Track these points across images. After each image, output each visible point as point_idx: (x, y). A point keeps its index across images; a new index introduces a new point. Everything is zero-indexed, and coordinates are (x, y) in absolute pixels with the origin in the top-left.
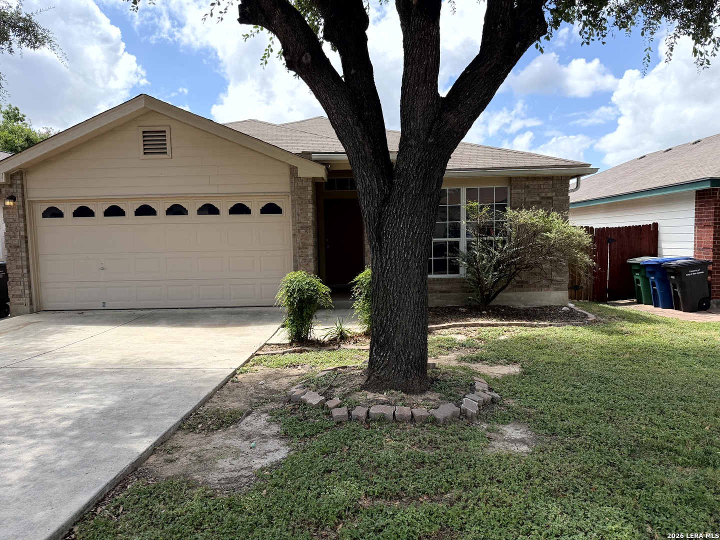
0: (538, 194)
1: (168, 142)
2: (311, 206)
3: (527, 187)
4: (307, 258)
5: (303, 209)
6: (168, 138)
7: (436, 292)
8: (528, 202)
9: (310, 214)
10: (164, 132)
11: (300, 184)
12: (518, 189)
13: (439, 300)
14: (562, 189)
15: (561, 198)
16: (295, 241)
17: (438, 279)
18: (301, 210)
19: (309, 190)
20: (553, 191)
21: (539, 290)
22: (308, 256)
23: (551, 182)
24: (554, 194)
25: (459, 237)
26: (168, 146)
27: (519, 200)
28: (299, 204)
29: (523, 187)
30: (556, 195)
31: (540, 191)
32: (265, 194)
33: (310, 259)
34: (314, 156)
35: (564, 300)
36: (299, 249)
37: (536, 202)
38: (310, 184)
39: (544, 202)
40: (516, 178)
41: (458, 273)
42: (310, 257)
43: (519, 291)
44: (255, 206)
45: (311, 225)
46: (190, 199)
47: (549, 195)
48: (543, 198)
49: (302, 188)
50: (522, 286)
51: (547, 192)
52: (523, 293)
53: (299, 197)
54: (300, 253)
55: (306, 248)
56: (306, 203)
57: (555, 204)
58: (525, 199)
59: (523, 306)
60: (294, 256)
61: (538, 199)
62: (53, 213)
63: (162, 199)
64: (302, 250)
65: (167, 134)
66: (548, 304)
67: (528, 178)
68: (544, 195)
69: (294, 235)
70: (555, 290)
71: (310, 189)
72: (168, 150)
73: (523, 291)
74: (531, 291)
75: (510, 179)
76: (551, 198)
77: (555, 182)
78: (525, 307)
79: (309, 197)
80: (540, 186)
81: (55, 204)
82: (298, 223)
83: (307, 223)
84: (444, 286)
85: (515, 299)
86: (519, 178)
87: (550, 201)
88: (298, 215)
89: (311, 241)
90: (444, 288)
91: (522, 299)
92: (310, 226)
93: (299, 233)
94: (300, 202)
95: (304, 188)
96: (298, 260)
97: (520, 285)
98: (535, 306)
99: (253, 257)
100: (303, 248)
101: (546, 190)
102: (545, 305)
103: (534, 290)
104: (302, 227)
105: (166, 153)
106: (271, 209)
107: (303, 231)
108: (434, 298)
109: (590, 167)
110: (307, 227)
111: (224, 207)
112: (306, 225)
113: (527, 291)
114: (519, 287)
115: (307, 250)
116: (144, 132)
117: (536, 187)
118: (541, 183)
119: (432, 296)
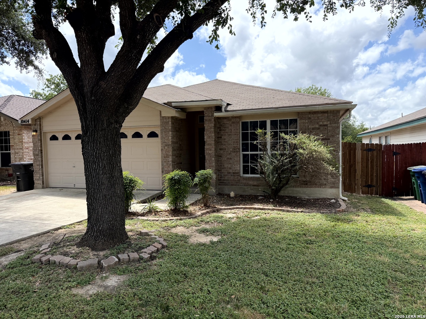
0: (317, 123)
2: (170, 133)
3: (310, 118)
5: (166, 135)
7: (250, 185)
8: (310, 128)
9: (170, 138)
11: (165, 120)
12: (303, 120)
13: (252, 191)
14: (334, 119)
15: (334, 125)
16: (162, 153)
17: (251, 178)
19: (170, 123)
20: (328, 121)
21: (318, 187)
22: (169, 162)
23: (326, 115)
24: (329, 122)
25: (267, 151)
27: (304, 127)
28: (165, 132)
29: (307, 118)
30: (330, 124)
31: (318, 121)
32: (149, 126)
34: (173, 104)
35: (336, 195)
37: (316, 128)
38: (170, 120)
39: (322, 128)
40: (302, 113)
42: (170, 163)
43: (305, 187)
44: (145, 133)
47: (325, 123)
48: (321, 125)
50: (307, 184)
51: (324, 121)
52: (308, 188)
53: (165, 128)
54: (165, 160)
55: (168, 157)
57: (329, 130)
58: (308, 127)
59: (307, 198)
60: (162, 162)
61: (317, 126)
62: (54, 138)
66: (325, 197)
67: (310, 113)
68: (321, 123)
69: (162, 150)
70: (330, 188)
73: (308, 187)
74: (313, 187)
75: (298, 113)
76: (326, 125)
77: (329, 114)
78: (309, 198)
79: (170, 128)
80: (318, 117)
81: (55, 133)
82: (164, 143)
83: (169, 142)
84: (255, 182)
85: (302, 192)
86: (304, 113)
87: (326, 127)
88: (164, 138)
89: (171, 153)
90: (255, 183)
91: (306, 193)
92: (170, 144)
93: (164, 148)
94: (165, 131)
95: (167, 123)
96: (164, 164)
97: (305, 183)
98: (316, 198)
99: (143, 162)
100: (166, 157)
101: (323, 120)
102: (323, 197)
103: (315, 187)
104: (166, 145)
106: (152, 135)
107: (166, 147)
108: (249, 189)
109: (352, 104)
110: (169, 145)
111: (129, 134)
113: (310, 187)
114: (305, 184)
115: (168, 159)
117: (316, 118)
118: (319, 115)
119: (247, 188)
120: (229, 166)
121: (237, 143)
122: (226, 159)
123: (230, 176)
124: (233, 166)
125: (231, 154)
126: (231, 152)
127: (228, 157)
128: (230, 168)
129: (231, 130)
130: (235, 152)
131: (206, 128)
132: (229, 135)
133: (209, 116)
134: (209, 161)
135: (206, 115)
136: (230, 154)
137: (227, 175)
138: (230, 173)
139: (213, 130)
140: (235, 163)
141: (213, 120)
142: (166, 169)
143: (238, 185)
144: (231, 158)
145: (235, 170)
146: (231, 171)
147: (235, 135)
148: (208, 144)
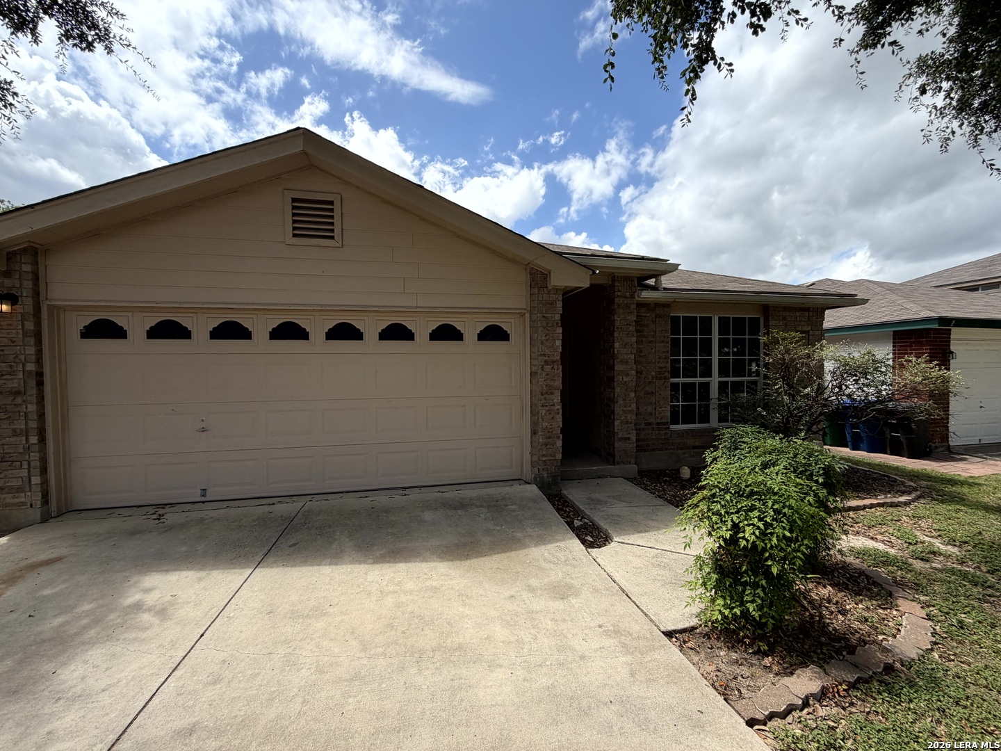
1: (337, 221)
2: (559, 330)
3: (785, 318)
4: (553, 408)
5: (549, 334)
6: (337, 214)
7: (688, 447)
9: (559, 343)
10: (331, 203)
11: (546, 297)
12: (775, 320)
13: (693, 459)
16: (533, 382)
17: (684, 431)
18: (546, 336)
19: (558, 306)
22: (554, 405)
25: (711, 377)
26: (337, 228)
28: (544, 327)
29: (781, 318)
31: (796, 324)
32: (484, 311)
33: (558, 409)
36: (542, 395)
38: (561, 297)
41: (708, 422)
42: (557, 407)
44: (470, 329)
45: (559, 358)
46: (366, 314)
47: (805, 329)
49: (549, 303)
51: (802, 326)
53: (544, 317)
54: (543, 401)
55: (552, 394)
56: (553, 326)
57: (811, 340)
60: (532, 405)
62: (104, 329)
63: (320, 314)
64: (547, 396)
65: (337, 207)
67: (785, 307)
68: (800, 328)
69: (532, 373)
71: (560, 304)
72: (337, 234)
76: (807, 332)
77: (811, 314)
79: (558, 317)
81: (109, 314)
82: (541, 355)
83: (554, 355)
87: (806, 336)
88: (542, 343)
89: (558, 383)
92: (557, 360)
93: (543, 370)
94: (544, 324)
95: (551, 304)
96: (540, 412)
99: (464, 406)
100: (546, 393)
104: (546, 361)
105: (332, 238)
106: (493, 334)
107: (548, 368)
108: (687, 455)
110: (553, 362)
111: (422, 328)
112: (552, 358)
115: (552, 397)
116: (294, 200)
117: (793, 319)
119: (684, 453)
120: (650, 409)
121: (665, 361)
122: (642, 394)
123: (650, 431)
124: (658, 408)
125: (653, 382)
126: (653, 378)
127: (647, 389)
128: (651, 414)
129: (655, 332)
130: (660, 379)
131: (617, 323)
132: (650, 342)
133: (625, 297)
134: (624, 400)
135: (619, 293)
136: (650, 383)
137: (643, 429)
138: (650, 424)
139: (632, 328)
140: (662, 403)
141: (634, 306)
142: (545, 424)
143: (666, 449)
144: (652, 392)
145: (662, 418)
146: (652, 420)
147: (663, 342)
148: (622, 362)
